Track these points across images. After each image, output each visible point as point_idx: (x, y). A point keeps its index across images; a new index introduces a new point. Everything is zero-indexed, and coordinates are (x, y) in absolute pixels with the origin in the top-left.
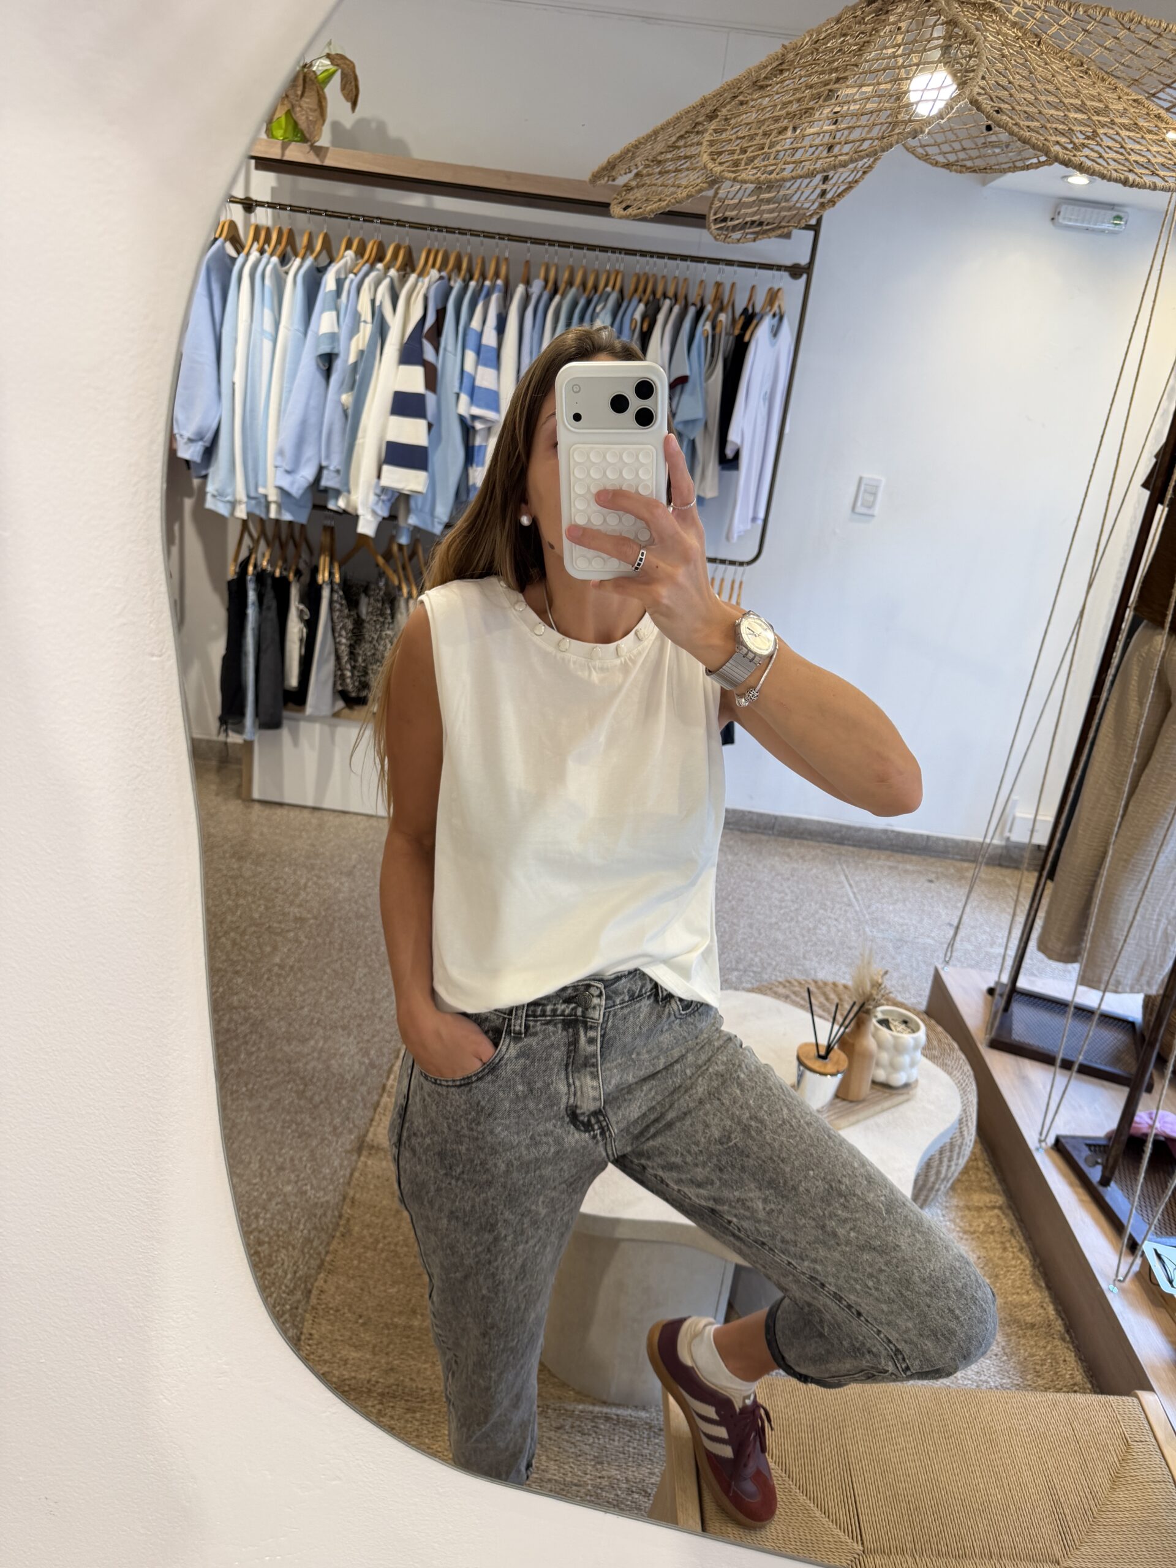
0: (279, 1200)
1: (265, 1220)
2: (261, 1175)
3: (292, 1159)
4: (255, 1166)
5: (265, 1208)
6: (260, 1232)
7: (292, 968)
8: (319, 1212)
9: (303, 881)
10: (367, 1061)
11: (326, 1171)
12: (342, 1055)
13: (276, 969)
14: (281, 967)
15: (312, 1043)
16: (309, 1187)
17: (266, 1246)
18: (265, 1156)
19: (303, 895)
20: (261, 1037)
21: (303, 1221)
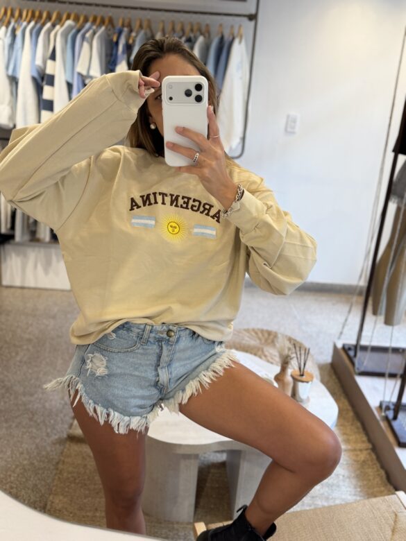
0: (21, 467)
1: (14, 477)
2: (12, 457)
3: (27, 449)
4: (9, 453)
5: (14, 472)
6: (12, 483)
7: (25, 362)
8: (40, 472)
9: (30, 322)
10: (63, 402)
11: (44, 453)
12: (51, 401)
13: (18, 363)
14: (20, 362)
15: (36, 396)
16: (35, 461)
17: (15, 489)
18: (14, 448)
19: (30, 329)
20: (11, 394)
21: (32, 476)
